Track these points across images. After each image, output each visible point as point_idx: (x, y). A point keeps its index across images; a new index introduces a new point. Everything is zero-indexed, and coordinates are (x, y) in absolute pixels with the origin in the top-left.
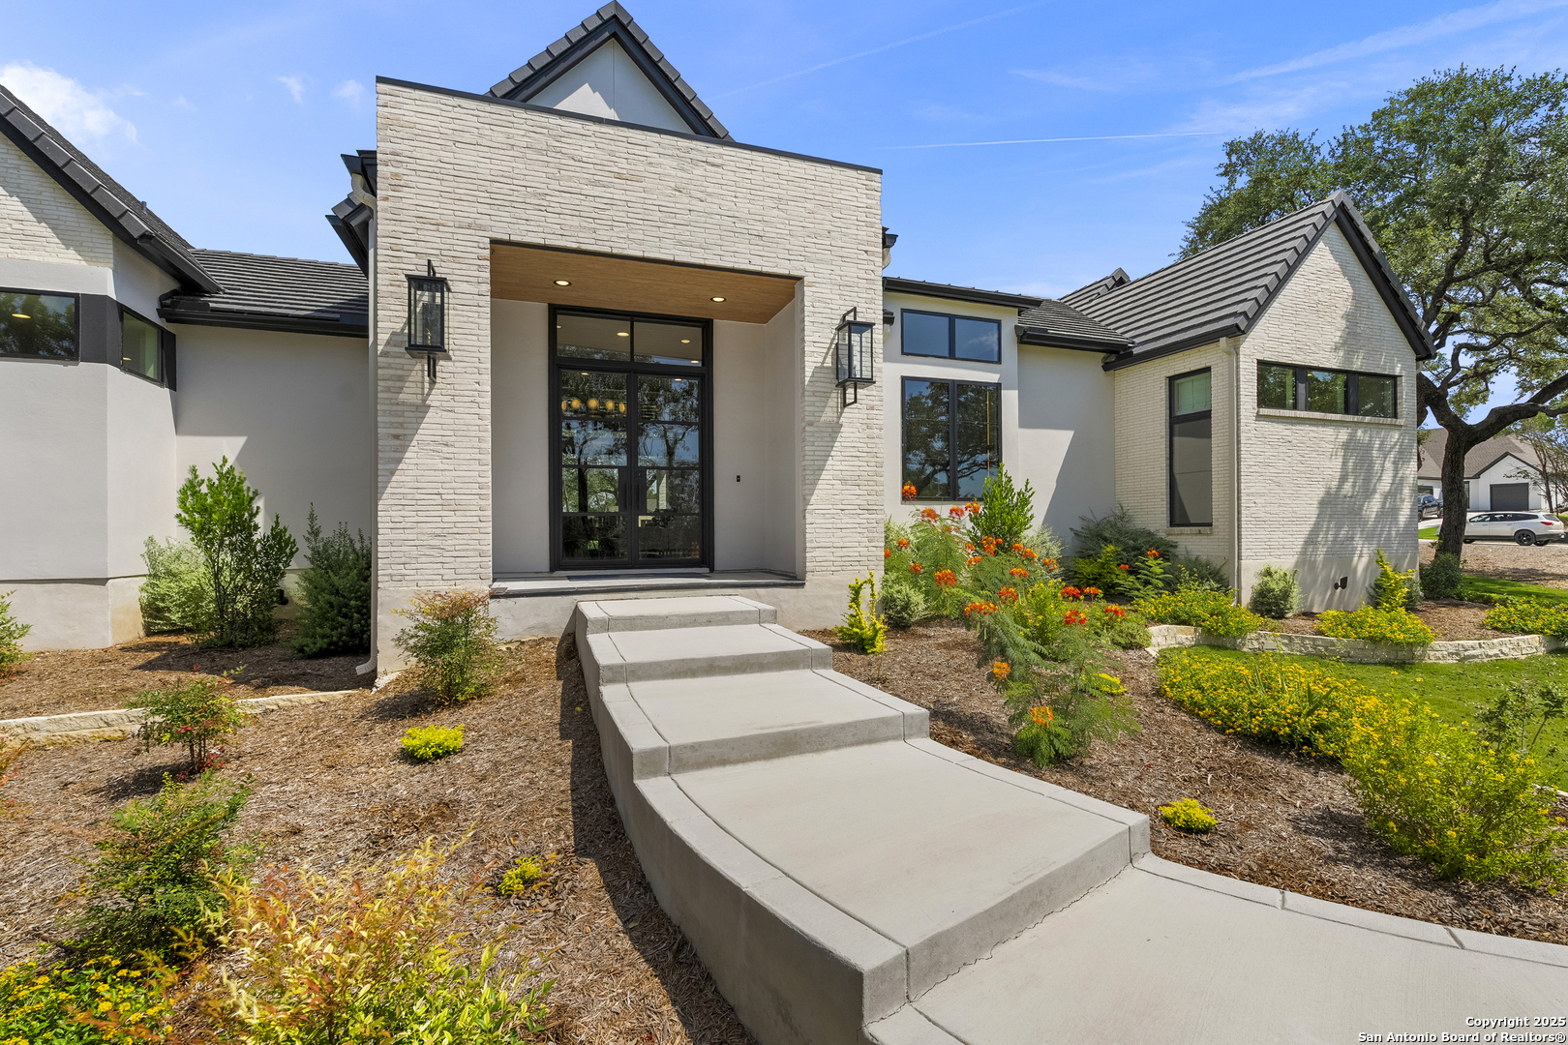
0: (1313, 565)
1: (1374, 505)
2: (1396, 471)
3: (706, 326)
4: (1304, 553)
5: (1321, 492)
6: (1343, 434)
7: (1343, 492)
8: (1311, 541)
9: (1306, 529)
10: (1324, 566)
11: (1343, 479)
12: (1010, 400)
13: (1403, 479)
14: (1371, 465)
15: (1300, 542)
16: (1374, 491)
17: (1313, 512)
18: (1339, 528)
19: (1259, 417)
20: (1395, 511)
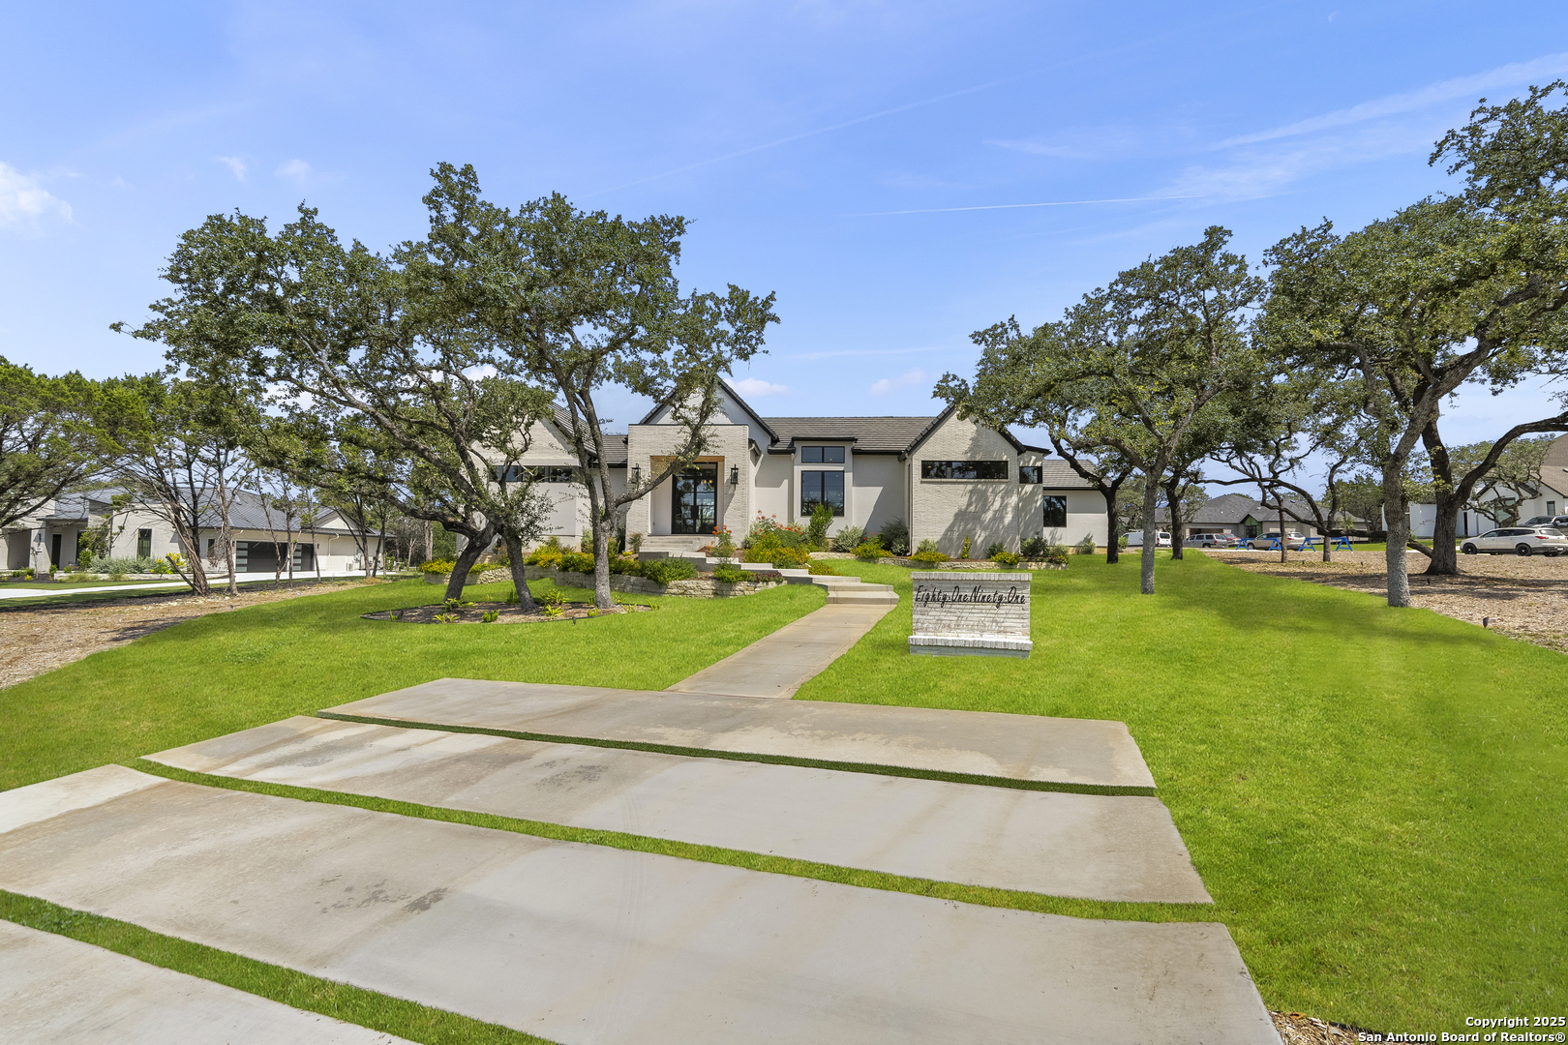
0: (951, 540)
1: (989, 515)
2: (1003, 501)
3: (717, 463)
4: (945, 534)
5: (956, 510)
6: (970, 487)
7: (969, 510)
8: (950, 529)
9: (947, 525)
10: (957, 539)
11: (969, 504)
12: (849, 477)
13: (1007, 505)
14: (987, 499)
15: (943, 530)
16: (989, 509)
17: (951, 519)
18: (966, 525)
19: (922, 482)
20: (1002, 518)
